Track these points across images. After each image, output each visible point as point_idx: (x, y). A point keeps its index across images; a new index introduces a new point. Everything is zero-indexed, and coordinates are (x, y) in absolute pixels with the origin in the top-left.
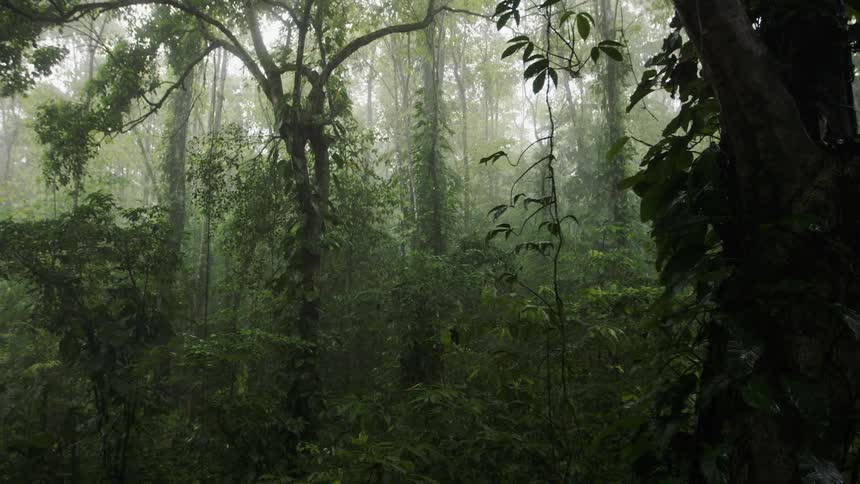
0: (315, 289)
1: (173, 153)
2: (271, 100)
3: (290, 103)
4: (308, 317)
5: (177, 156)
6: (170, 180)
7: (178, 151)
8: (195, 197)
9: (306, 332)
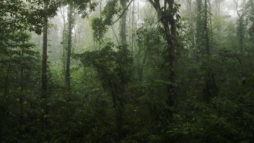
0: (174, 67)
1: (122, 30)
2: (157, 10)
3: (163, 10)
4: (172, 76)
5: (124, 31)
6: (122, 38)
7: (124, 29)
8: (136, 41)
9: (172, 80)
